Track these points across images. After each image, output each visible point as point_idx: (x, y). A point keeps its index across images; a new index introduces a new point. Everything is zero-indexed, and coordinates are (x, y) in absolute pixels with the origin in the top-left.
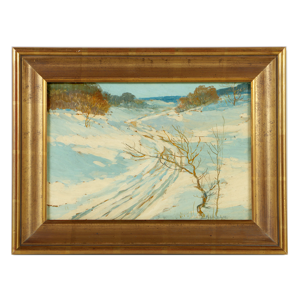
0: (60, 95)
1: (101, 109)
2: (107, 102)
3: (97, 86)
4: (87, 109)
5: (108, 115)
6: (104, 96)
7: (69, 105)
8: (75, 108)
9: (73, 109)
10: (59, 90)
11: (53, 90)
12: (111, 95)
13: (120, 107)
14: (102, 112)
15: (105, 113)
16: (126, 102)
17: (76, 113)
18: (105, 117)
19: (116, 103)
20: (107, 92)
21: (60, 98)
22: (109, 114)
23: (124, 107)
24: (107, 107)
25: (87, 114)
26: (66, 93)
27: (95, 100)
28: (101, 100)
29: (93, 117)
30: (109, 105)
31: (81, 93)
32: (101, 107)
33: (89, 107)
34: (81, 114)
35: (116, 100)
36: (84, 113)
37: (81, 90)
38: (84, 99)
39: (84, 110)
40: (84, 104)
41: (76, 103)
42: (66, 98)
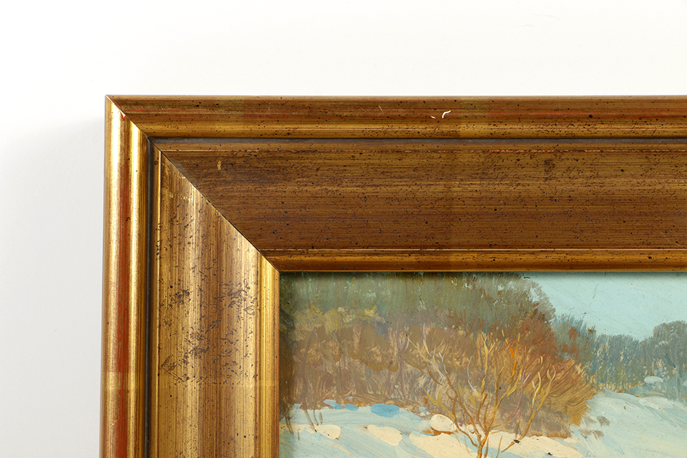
0: (343, 335)
1: (547, 407)
2: (578, 368)
3: (526, 288)
4: (481, 404)
5: (586, 434)
6: (563, 338)
7: (388, 384)
8: (420, 400)
9: (408, 403)
10: (340, 309)
11: (308, 311)
12: (598, 334)
13: (646, 396)
14: (557, 420)
15: (572, 428)
16: (675, 371)
17: (425, 424)
18: (569, 445)
19: (622, 374)
20: (577, 318)
21: (345, 349)
22: (589, 433)
23: (666, 396)
24: (577, 395)
25: (482, 433)
26: (376, 324)
27: (520, 362)
28: (548, 359)
29: (512, 444)
30: (588, 386)
31: (450, 327)
32: (547, 397)
33: (491, 395)
34: (449, 433)
35: (622, 358)
36: (463, 428)
37: (450, 310)
38: (466, 356)
39: (466, 412)
40: (464, 381)
41: (423, 373)
42: (373, 349)
